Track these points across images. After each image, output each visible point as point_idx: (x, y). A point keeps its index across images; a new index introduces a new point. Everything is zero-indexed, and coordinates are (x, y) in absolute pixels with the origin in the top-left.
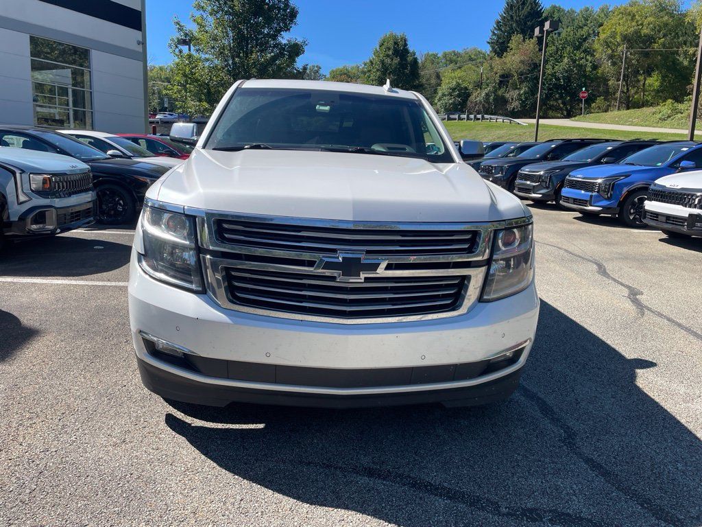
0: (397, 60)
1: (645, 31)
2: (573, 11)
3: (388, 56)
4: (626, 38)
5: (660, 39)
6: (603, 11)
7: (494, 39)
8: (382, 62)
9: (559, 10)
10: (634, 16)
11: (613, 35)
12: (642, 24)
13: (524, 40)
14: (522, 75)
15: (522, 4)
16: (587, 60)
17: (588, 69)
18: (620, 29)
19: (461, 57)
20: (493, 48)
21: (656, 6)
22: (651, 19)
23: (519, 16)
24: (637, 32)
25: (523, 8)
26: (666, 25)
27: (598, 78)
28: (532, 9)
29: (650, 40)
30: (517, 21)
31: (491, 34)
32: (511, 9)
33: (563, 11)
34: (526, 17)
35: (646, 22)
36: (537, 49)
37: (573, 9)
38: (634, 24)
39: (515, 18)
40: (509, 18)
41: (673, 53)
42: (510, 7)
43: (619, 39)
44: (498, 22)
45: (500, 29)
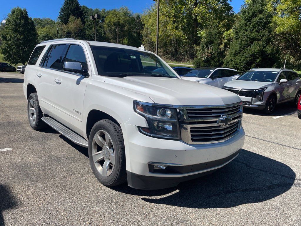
0: (23, 21)
1: (121, 22)
2: (92, 10)
3: (18, 18)
4: (115, 24)
5: (127, 25)
6: (103, 11)
7: (61, 16)
8: (15, 21)
9: (86, 8)
10: (117, 15)
11: (110, 22)
12: (120, 19)
13: (75, 19)
14: (76, 34)
15: (72, 3)
16: (102, 31)
17: (103, 34)
18: (112, 20)
19: (43, 21)
20: (61, 20)
21: (124, 13)
22: (123, 17)
23: (72, 8)
24: (119, 22)
25: (73, 5)
26: (128, 20)
27: (106, 38)
28: (76, 6)
29: (123, 26)
30: (71, 10)
31: (59, 14)
32: (67, 4)
33: (88, 9)
34: (75, 9)
35: (121, 18)
36: (81, 24)
37: (92, 8)
38: (117, 18)
39: (70, 8)
40: (67, 8)
41: (131, 31)
42: (67, 3)
43: (112, 24)
44: (62, 9)
45: (63, 12)
